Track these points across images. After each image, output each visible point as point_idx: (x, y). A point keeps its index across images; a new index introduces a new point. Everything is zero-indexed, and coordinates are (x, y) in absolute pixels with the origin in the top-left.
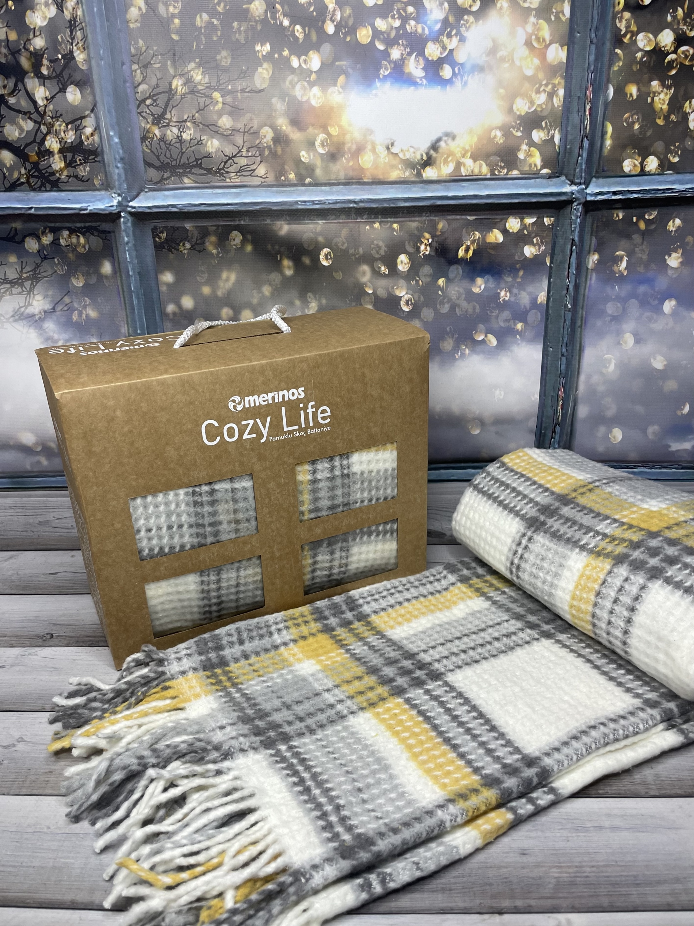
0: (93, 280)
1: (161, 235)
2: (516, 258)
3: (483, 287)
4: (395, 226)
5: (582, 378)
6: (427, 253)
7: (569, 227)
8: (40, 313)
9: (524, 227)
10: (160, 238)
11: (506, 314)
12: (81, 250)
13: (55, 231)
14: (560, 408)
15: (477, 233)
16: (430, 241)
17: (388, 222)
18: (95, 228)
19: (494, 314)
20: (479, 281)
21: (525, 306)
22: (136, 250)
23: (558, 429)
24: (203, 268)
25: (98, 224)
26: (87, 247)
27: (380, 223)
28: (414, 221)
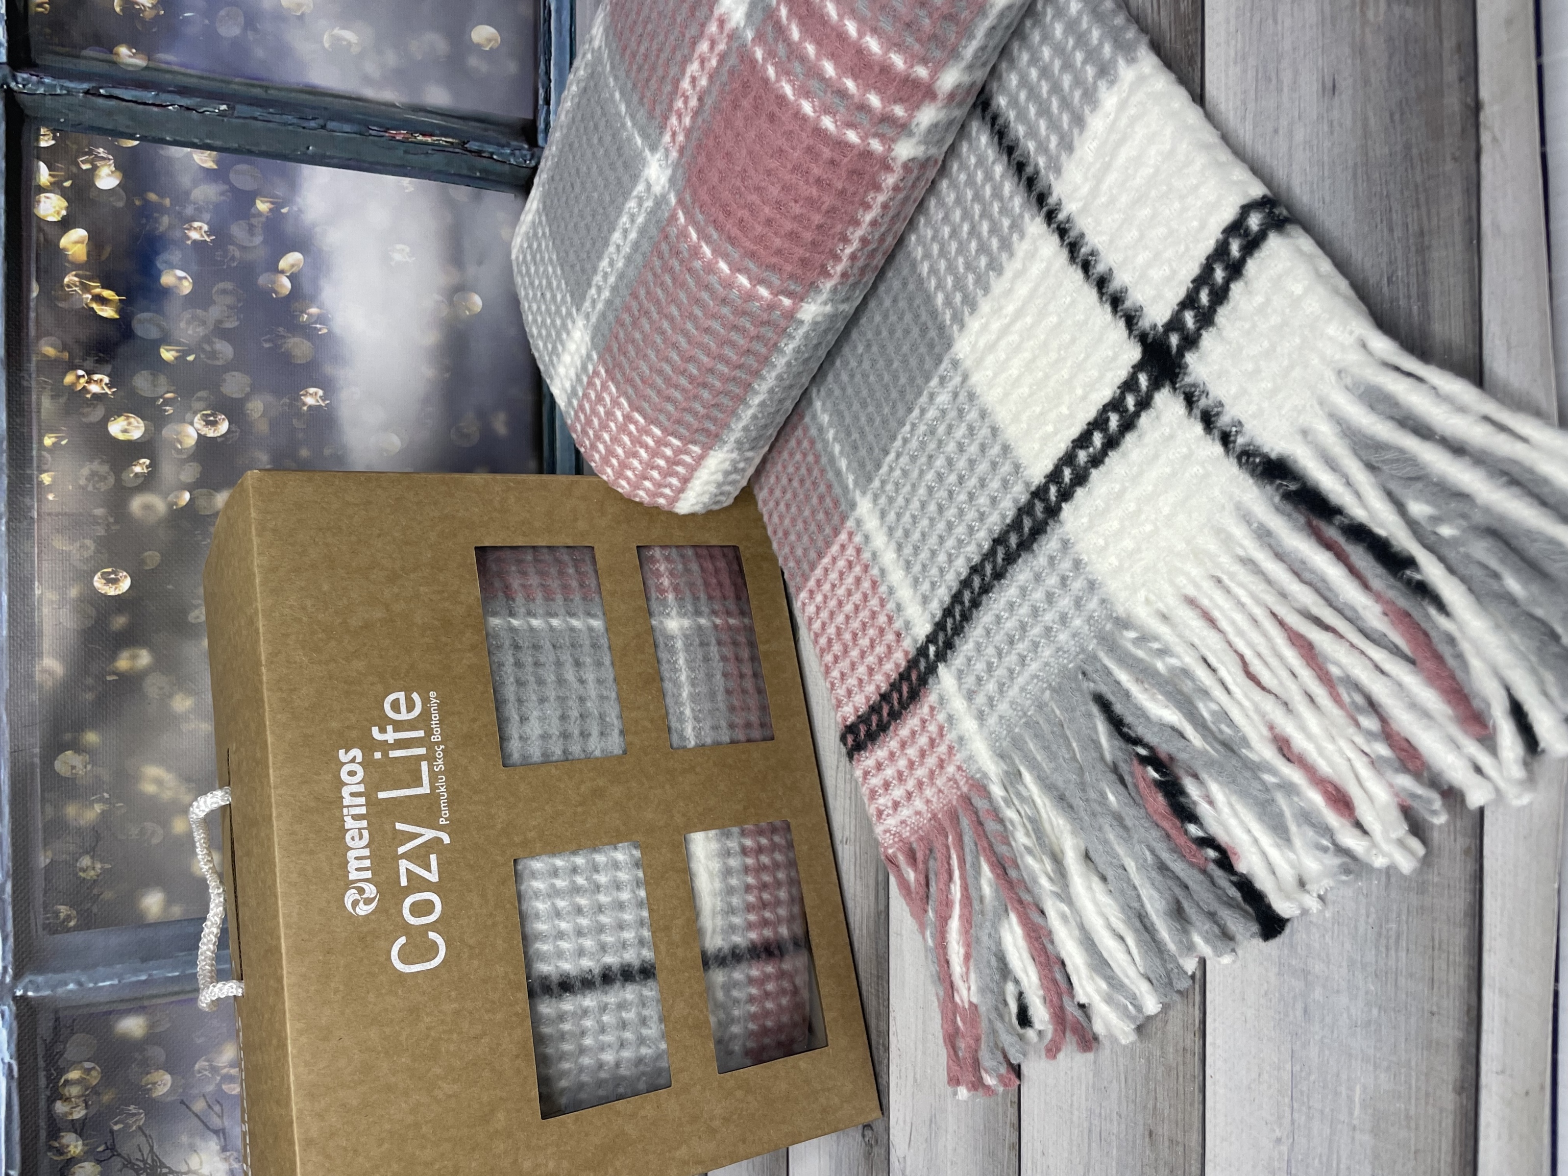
0: (157, 1053)
1: (62, 915)
2: (120, 204)
3: (180, 273)
4: (48, 441)
5: (369, 93)
6: (106, 380)
7: (60, 99)
8: (226, 1159)
9: (56, 187)
10: (68, 918)
11: (238, 231)
12: (95, 1078)
13: (55, 1128)
14: (429, 140)
15: (66, 280)
16: (81, 372)
17: (40, 456)
18: (49, 1048)
19: (237, 254)
20: (167, 279)
21: (222, 194)
22: (95, 965)
23: (473, 145)
24: (134, 831)
25: (39, 1042)
26: (88, 1065)
27: (41, 471)
28: (39, 404)
